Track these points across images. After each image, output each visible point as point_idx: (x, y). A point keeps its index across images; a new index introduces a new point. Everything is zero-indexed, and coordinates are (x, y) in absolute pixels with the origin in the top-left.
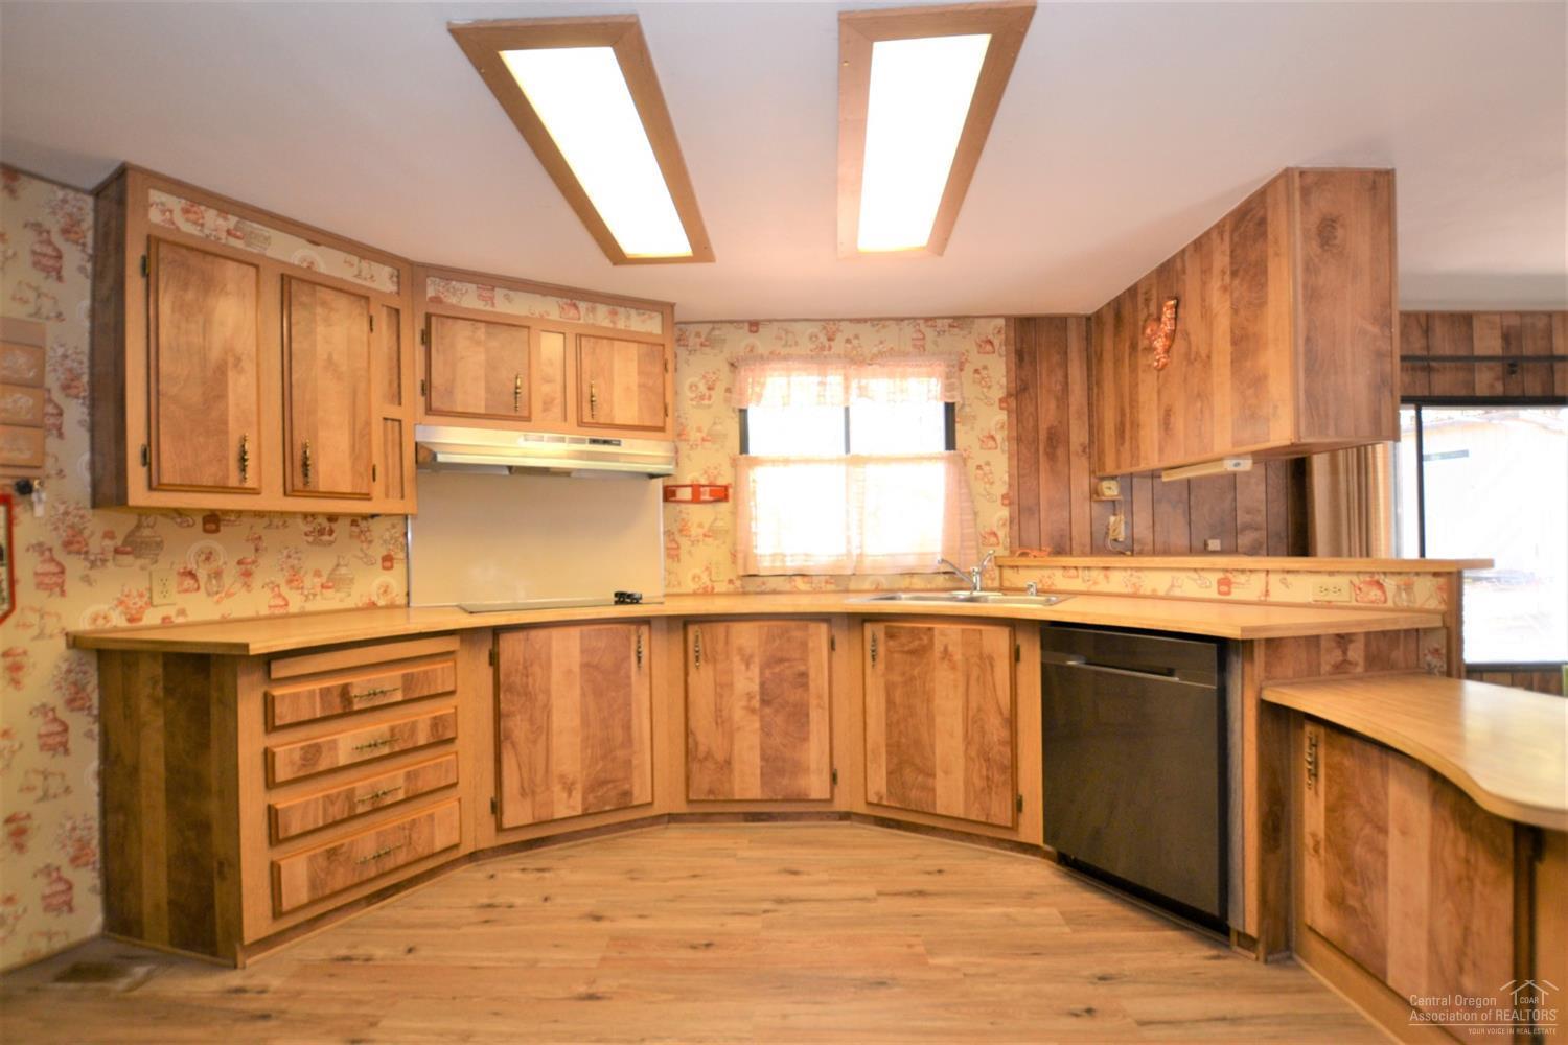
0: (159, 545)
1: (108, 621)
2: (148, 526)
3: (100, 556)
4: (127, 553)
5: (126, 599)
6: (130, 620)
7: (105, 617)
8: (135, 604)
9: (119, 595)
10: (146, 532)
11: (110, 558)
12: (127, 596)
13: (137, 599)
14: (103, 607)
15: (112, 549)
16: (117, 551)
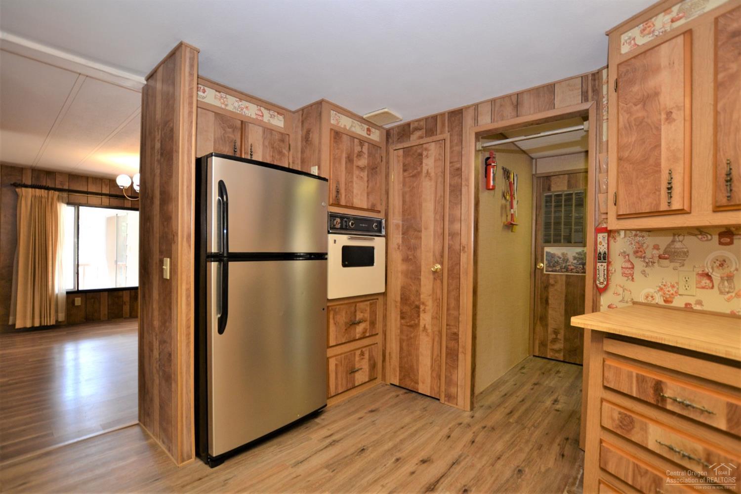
0: (686, 254)
1: (653, 299)
2: (679, 241)
3: (651, 260)
4: (666, 259)
5: (664, 287)
6: (665, 301)
7: (652, 297)
8: (669, 291)
9: (660, 285)
10: (678, 245)
11: (656, 261)
12: (664, 285)
13: (670, 289)
14: (651, 291)
15: (658, 255)
16: (660, 257)
